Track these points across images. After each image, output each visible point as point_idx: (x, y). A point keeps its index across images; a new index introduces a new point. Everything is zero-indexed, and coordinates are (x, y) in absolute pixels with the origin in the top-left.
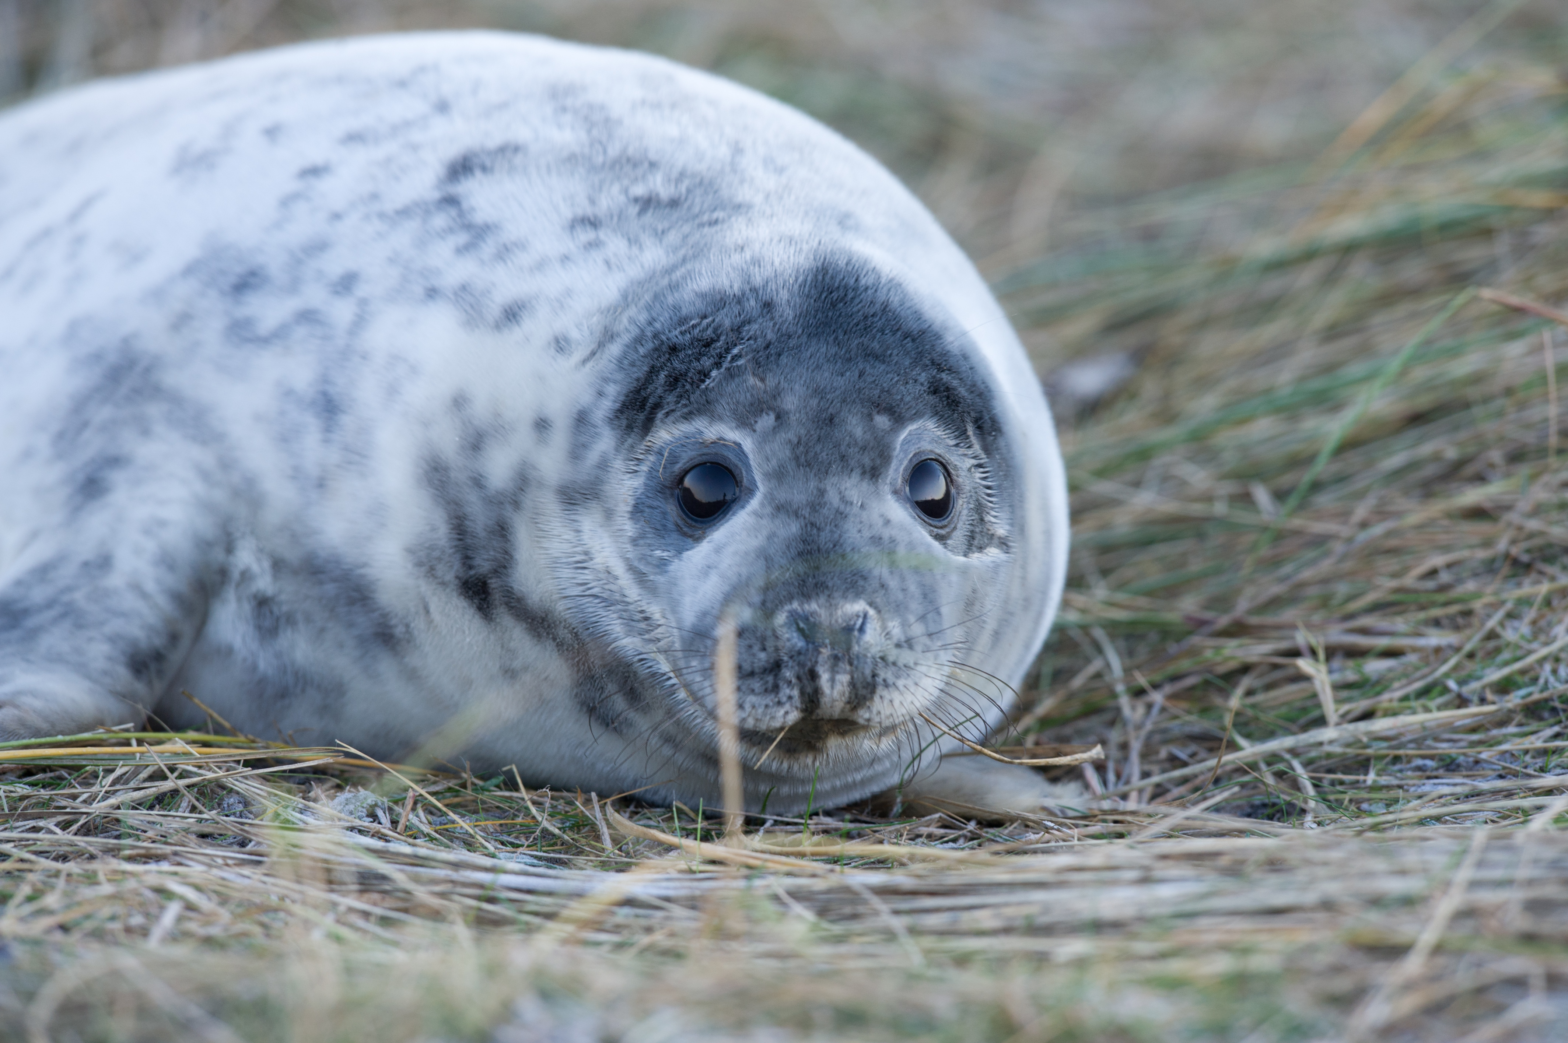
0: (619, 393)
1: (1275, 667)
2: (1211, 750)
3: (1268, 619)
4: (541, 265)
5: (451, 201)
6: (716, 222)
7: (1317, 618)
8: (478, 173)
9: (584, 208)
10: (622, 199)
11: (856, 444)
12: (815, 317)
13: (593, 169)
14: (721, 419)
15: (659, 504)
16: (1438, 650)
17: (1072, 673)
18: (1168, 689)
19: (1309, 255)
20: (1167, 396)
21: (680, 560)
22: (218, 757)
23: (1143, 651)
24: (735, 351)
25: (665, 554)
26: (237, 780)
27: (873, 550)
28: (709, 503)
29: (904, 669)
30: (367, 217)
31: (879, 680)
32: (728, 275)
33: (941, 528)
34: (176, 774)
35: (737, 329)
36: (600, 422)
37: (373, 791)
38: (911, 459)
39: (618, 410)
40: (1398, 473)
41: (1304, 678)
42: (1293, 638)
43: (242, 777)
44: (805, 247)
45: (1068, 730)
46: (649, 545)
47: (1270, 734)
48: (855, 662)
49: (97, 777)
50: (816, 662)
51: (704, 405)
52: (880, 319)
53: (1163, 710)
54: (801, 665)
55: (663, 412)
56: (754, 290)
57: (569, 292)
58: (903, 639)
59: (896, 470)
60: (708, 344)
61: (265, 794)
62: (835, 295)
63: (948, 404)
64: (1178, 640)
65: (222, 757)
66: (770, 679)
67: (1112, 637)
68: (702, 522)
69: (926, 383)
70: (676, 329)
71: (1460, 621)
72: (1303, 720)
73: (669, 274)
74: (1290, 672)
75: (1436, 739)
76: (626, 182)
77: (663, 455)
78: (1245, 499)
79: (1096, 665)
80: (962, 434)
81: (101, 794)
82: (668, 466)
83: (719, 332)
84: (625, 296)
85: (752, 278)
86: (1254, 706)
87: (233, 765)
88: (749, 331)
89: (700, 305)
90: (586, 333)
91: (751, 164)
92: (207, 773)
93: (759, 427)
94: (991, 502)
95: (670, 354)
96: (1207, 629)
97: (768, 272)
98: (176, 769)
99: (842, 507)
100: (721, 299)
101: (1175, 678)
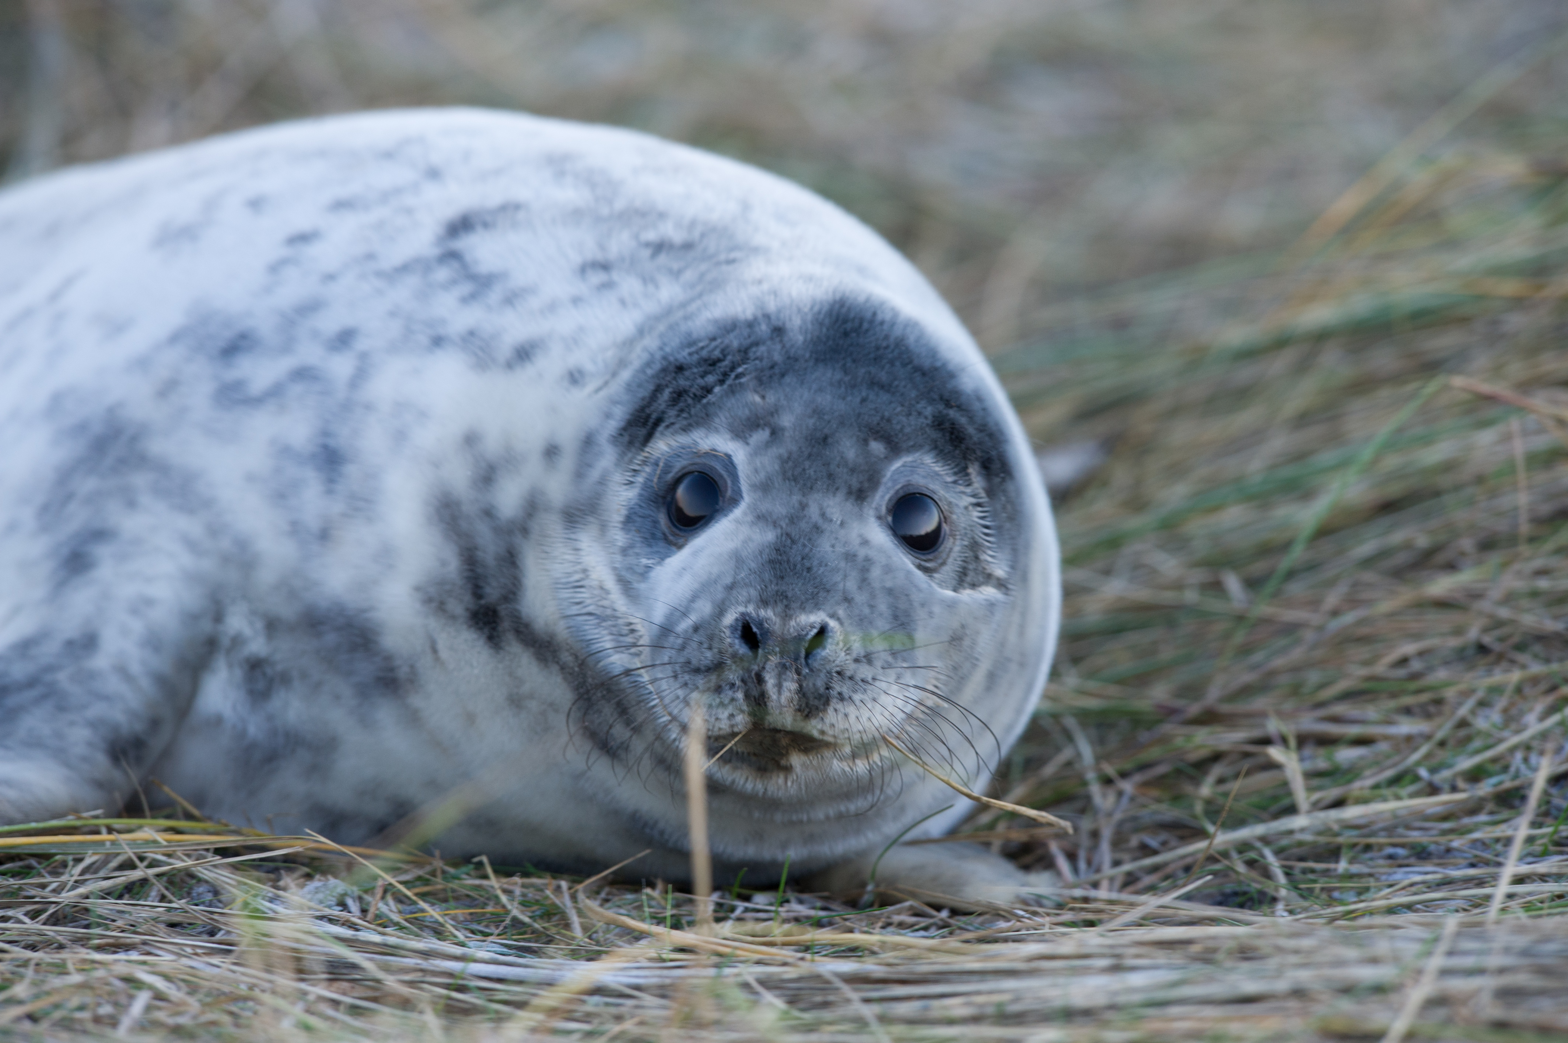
1: (1247, 755)
2: (1182, 838)
3: (1239, 707)
4: (552, 307)
5: (452, 256)
7: (1288, 706)
8: (479, 230)
9: (593, 254)
10: (633, 243)
12: (825, 344)
13: (599, 220)
14: (717, 430)
15: (650, 513)
16: (1409, 739)
17: (1043, 761)
18: (1138, 778)
19: (1280, 343)
20: (1137, 484)
21: (662, 567)
22: (188, 845)
23: (1114, 740)
24: (740, 370)
25: (649, 561)
26: (206, 869)
29: (861, 684)
30: (363, 276)
32: (742, 303)
33: (926, 559)
34: (145, 863)
35: (744, 350)
37: (343, 881)
38: (898, 491)
39: (623, 428)
40: (1368, 563)
41: (1272, 766)
42: (1264, 726)
43: (212, 865)
46: (637, 554)
47: (1241, 822)
49: (66, 866)
50: (763, 668)
51: (702, 418)
52: (892, 352)
53: (1132, 799)
56: (767, 317)
57: (582, 330)
58: (862, 653)
59: (882, 497)
60: (714, 364)
61: (234, 883)
63: (952, 441)
64: (1149, 728)
65: (191, 844)
67: (1084, 726)
68: (685, 531)
69: (930, 417)
70: (684, 351)
71: (1432, 709)
72: (1274, 808)
73: (685, 307)
74: (1261, 760)
75: (1408, 827)
76: (635, 229)
77: (658, 465)
78: (1216, 587)
79: (1066, 754)
80: (963, 472)
81: (70, 884)
82: (662, 476)
83: (727, 352)
85: (766, 307)
86: (1224, 794)
87: (202, 853)
88: (756, 352)
89: (710, 329)
90: (601, 365)
92: (176, 862)
93: (753, 440)
94: (988, 541)
95: (676, 373)
96: (1178, 717)
97: (784, 301)
98: (145, 858)
99: (821, 522)
101: (1145, 767)
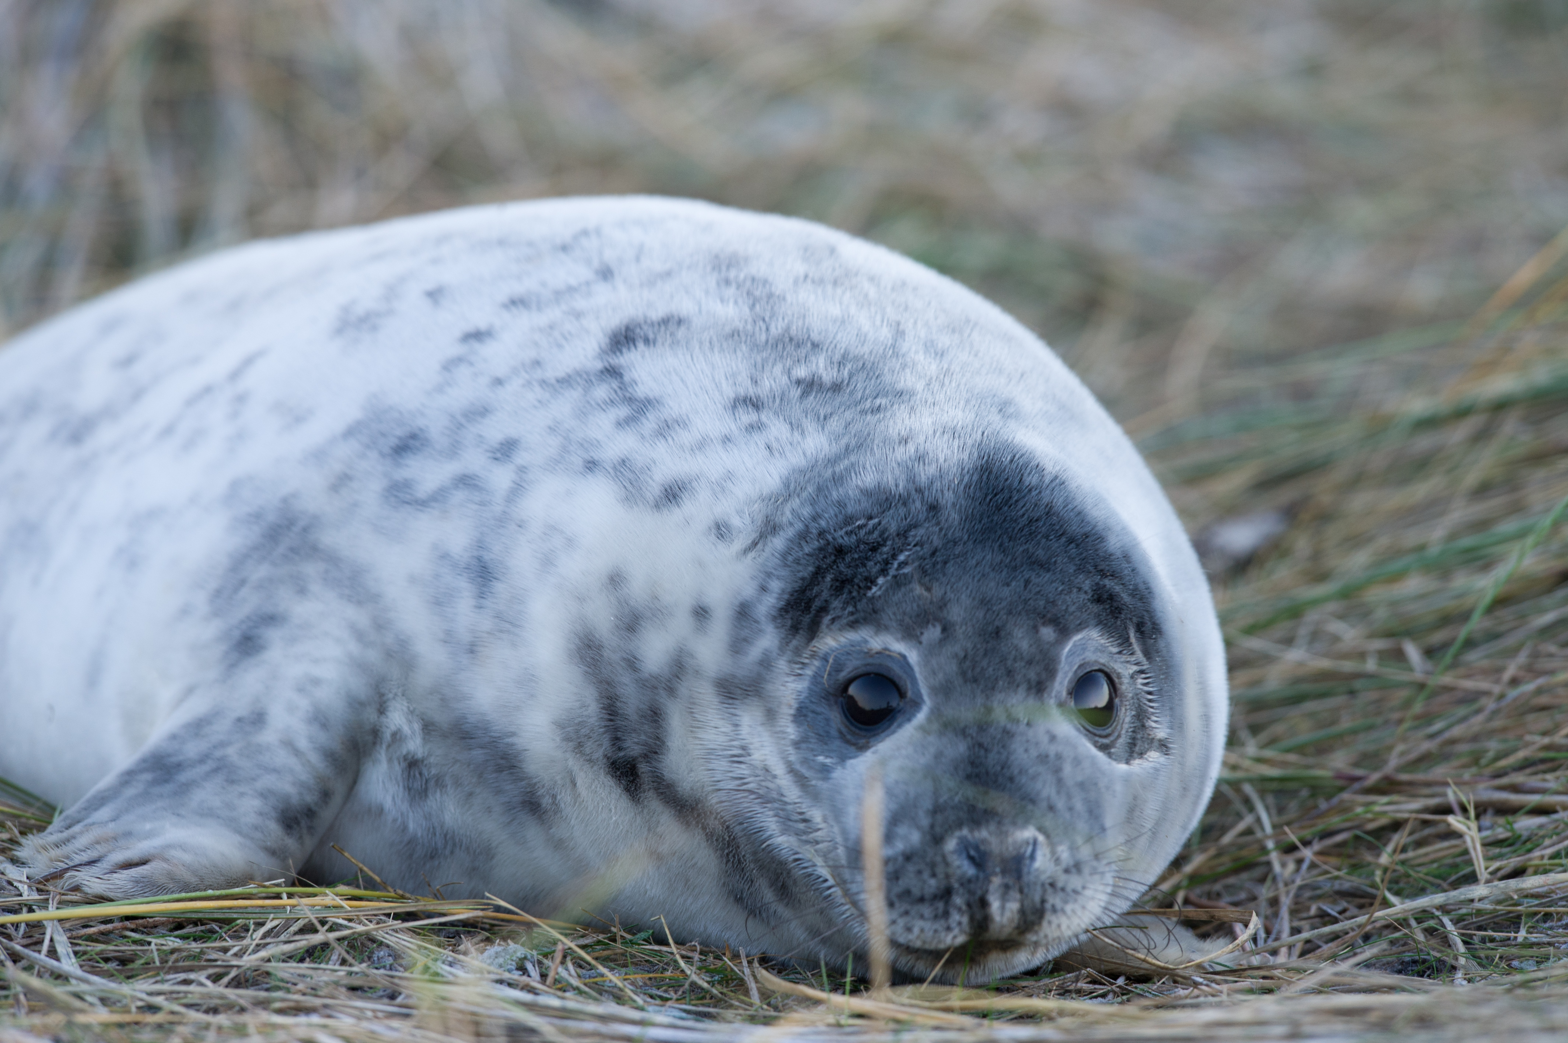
0: (783, 591)
1: (1426, 823)
2: (1361, 907)
3: (1419, 776)
4: (701, 445)
5: (612, 372)
6: (879, 409)
7: (1467, 776)
8: (641, 345)
9: (746, 388)
10: (785, 380)
11: (1022, 658)
12: (980, 522)
13: (755, 347)
14: (887, 628)
15: (823, 710)
17: (1224, 830)
18: (1317, 846)
19: (1461, 413)
20: (1317, 555)
21: (844, 768)
22: (368, 910)
23: (1293, 807)
24: (902, 558)
25: (828, 761)
26: (387, 933)
27: (1041, 769)
28: (872, 710)
29: (1072, 894)
30: (528, 384)
31: (1048, 906)
32: (893, 472)
33: (1106, 736)
34: (326, 927)
35: (903, 534)
36: (763, 619)
37: (523, 945)
38: (1076, 671)
39: (782, 609)
41: (1455, 835)
42: (1445, 795)
43: (393, 930)
44: (970, 442)
45: (1217, 887)
46: (812, 750)
47: (1422, 891)
48: (1026, 890)
49: (248, 930)
50: (987, 891)
51: (870, 614)
52: (1044, 524)
53: (1313, 866)
54: (971, 893)
55: (829, 617)
56: (919, 490)
57: (729, 476)
58: (1071, 863)
59: (1061, 683)
60: (874, 549)
61: (415, 947)
62: (999, 498)
63: (1112, 612)
64: (1329, 797)
65: (372, 910)
66: (941, 905)
67: (1262, 793)
68: (866, 730)
69: (1089, 591)
70: (841, 529)
72: (1453, 878)
73: (833, 466)
74: (1441, 828)
76: (789, 363)
77: (827, 661)
78: (1399, 655)
79: (1248, 820)
80: (1125, 642)
81: (252, 948)
82: (833, 673)
83: (886, 535)
84: (787, 485)
85: (917, 479)
86: (1403, 863)
87: (383, 918)
88: (915, 536)
89: (865, 505)
90: (748, 521)
91: (911, 346)
92: (358, 926)
93: (925, 638)
94: (1152, 707)
95: (836, 556)
96: (1357, 786)
97: (932, 470)
98: (327, 922)
99: (1009, 726)
100: (887, 499)
101: (1326, 835)
